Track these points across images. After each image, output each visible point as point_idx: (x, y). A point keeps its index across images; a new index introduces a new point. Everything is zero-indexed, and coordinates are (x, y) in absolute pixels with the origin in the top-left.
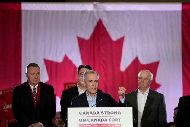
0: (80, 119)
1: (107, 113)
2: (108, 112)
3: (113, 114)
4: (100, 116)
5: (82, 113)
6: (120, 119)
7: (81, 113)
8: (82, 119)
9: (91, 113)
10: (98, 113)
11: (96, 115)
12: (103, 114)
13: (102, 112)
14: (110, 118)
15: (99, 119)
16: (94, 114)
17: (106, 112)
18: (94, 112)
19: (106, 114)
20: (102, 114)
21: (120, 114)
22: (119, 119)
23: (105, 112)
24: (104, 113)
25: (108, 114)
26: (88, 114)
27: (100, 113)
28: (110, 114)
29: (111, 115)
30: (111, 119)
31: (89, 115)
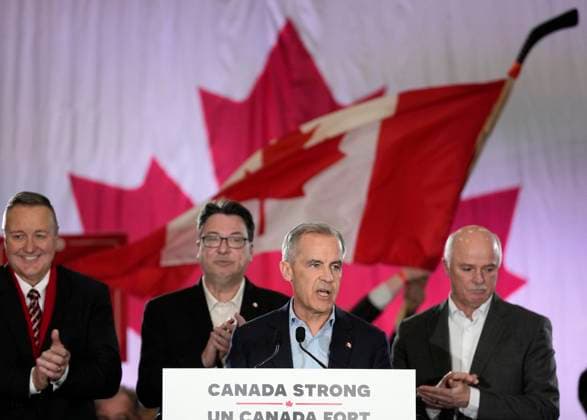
0: (210, 413)
1: (315, 391)
2: (320, 387)
3: (340, 393)
4: (289, 404)
5: (220, 390)
6: (368, 414)
7: (214, 390)
8: (217, 413)
9: (255, 390)
10: (281, 390)
11: (272, 398)
12: (302, 393)
13: (296, 387)
14: (328, 409)
15: (286, 413)
16: (265, 394)
17: (314, 386)
18: (265, 386)
19: (310, 394)
20: (296, 394)
21: (368, 394)
22: (361, 414)
23: (310, 387)
24: (306, 391)
25: (319, 395)
26: (244, 393)
27: (290, 390)
28: (326, 395)
29: (330, 399)
30: (331, 414)
31: (247, 398)
